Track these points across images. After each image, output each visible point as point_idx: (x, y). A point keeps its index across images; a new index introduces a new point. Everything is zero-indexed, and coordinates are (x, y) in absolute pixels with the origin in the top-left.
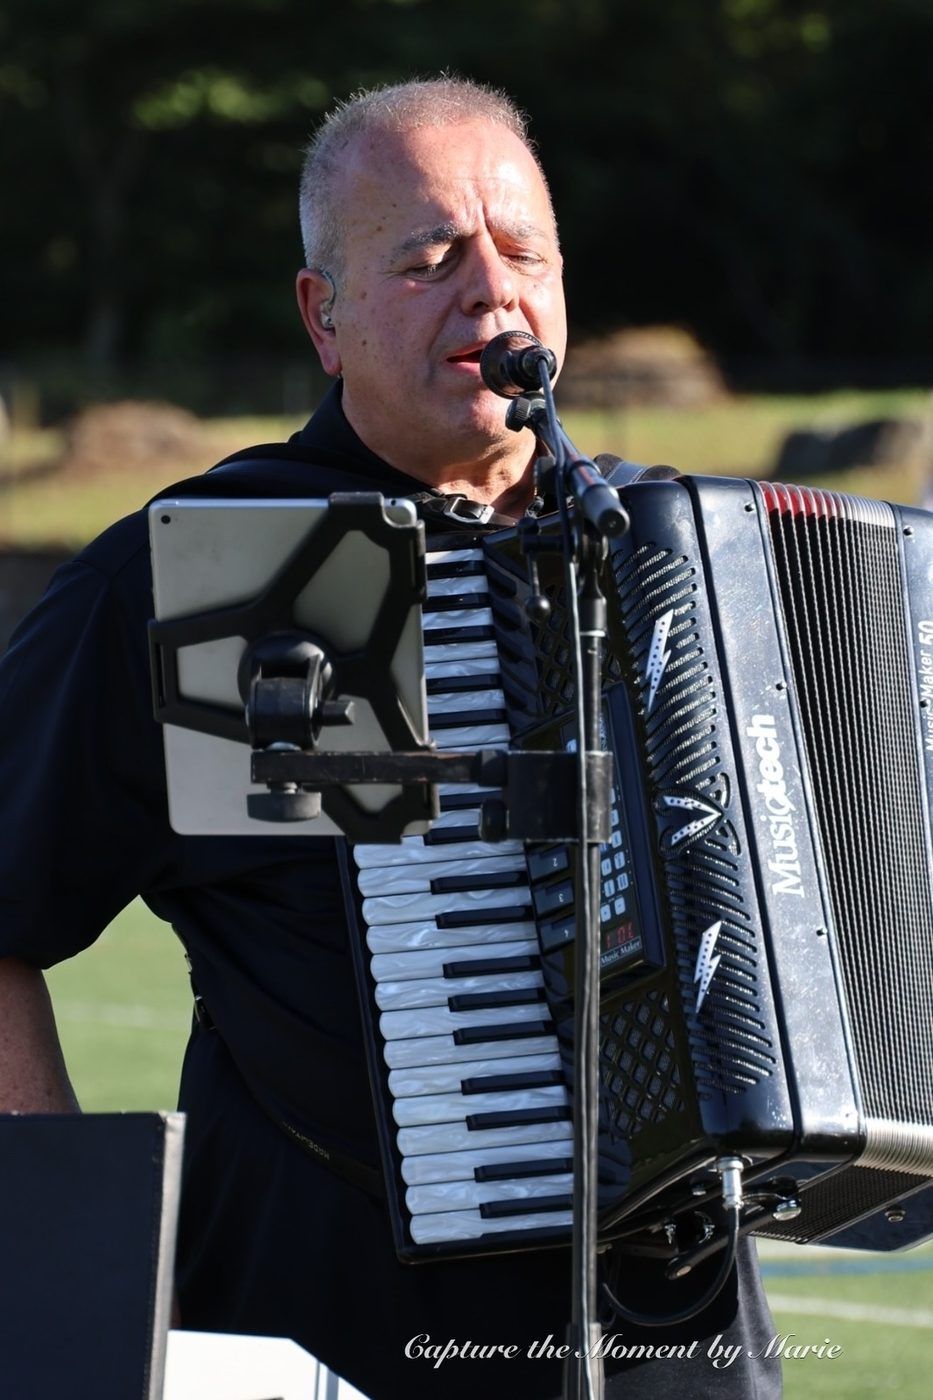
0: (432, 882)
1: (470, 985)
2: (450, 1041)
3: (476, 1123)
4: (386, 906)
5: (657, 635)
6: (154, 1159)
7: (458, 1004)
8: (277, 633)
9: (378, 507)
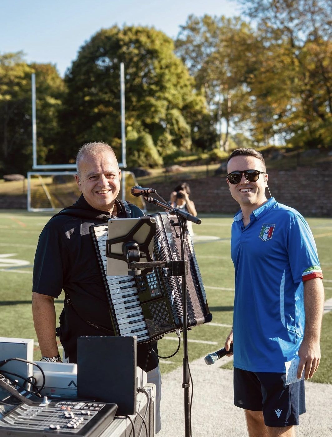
0: (119, 282)
1: (126, 299)
2: (125, 309)
3: (130, 323)
4: (112, 286)
5: (159, 240)
6: (133, 346)
7: (125, 302)
8: (130, 241)
9: (150, 219)
